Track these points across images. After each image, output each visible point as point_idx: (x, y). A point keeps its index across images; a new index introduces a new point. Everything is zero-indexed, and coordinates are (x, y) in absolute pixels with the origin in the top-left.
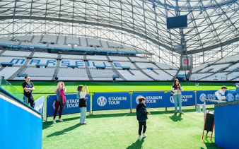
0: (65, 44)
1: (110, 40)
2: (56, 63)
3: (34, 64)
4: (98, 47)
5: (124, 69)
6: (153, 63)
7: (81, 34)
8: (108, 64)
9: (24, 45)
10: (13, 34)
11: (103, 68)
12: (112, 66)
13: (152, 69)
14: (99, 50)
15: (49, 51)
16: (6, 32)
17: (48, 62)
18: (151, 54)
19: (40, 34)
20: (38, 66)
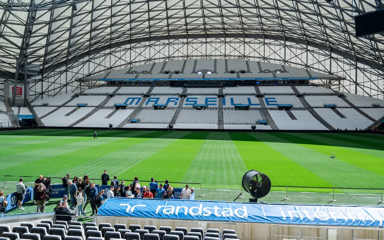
0: (194, 72)
1: (265, 58)
2: (178, 102)
3: (151, 104)
4: (243, 72)
5: (281, 108)
6: (342, 96)
7: (218, 53)
8: (255, 100)
9: (142, 77)
10: (131, 63)
11: (246, 108)
12: (262, 103)
13: (333, 108)
14: (243, 77)
15: (173, 84)
16: (123, 62)
17: (169, 100)
18: (339, 79)
19: (162, 61)
20: (156, 108)
